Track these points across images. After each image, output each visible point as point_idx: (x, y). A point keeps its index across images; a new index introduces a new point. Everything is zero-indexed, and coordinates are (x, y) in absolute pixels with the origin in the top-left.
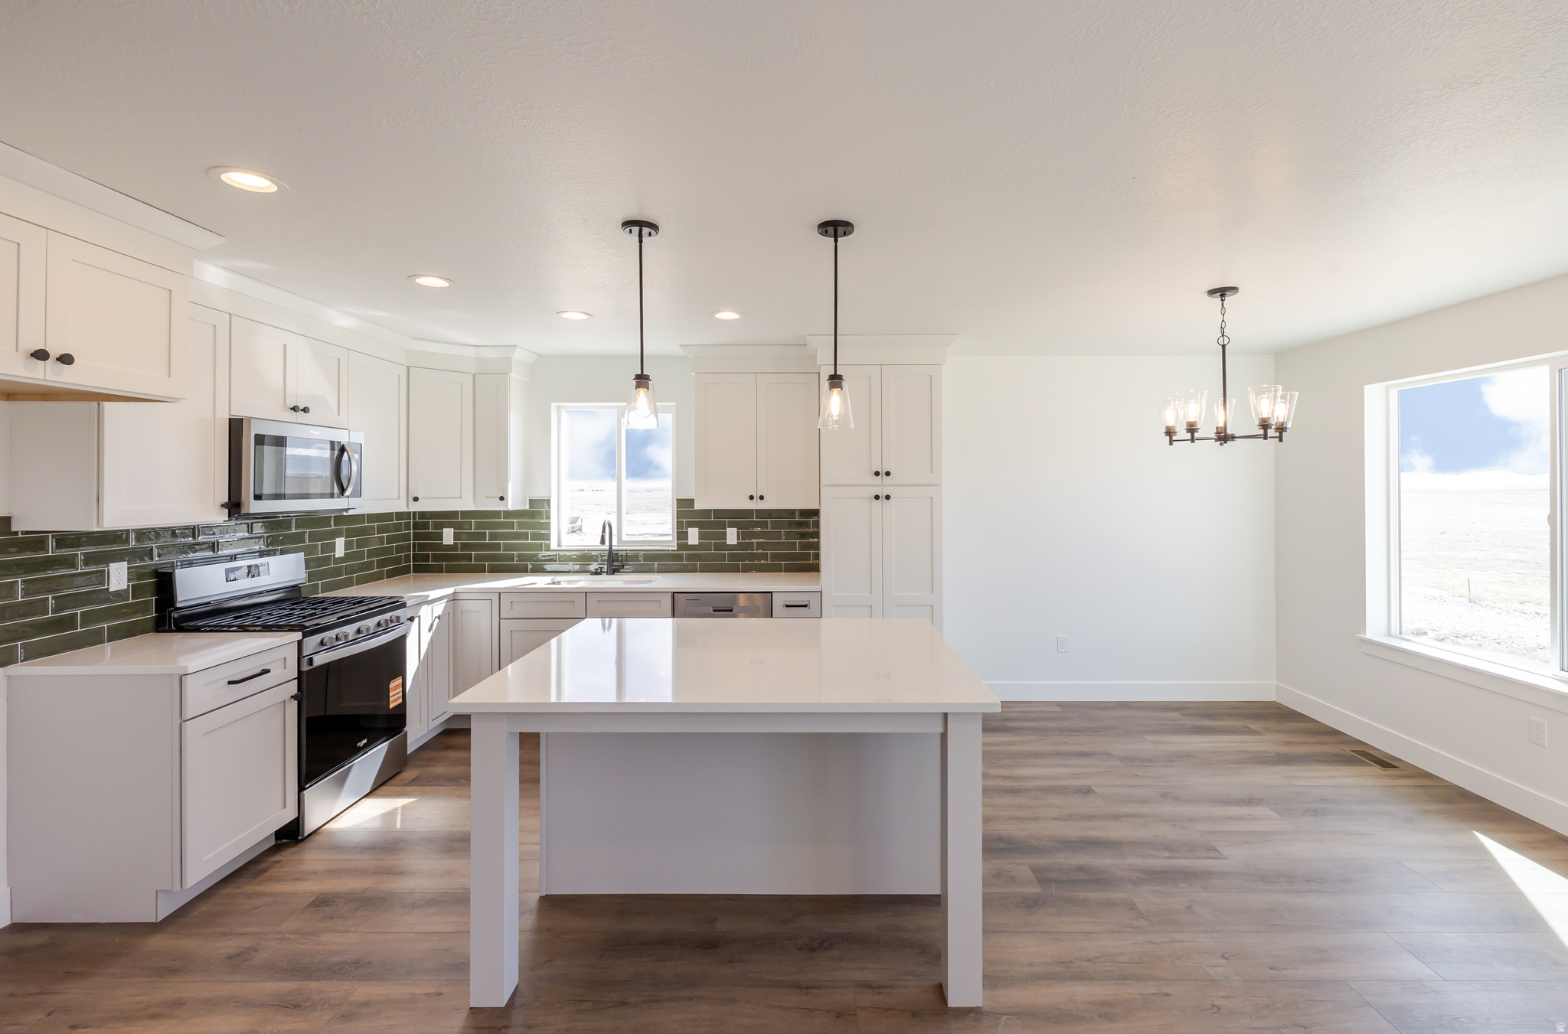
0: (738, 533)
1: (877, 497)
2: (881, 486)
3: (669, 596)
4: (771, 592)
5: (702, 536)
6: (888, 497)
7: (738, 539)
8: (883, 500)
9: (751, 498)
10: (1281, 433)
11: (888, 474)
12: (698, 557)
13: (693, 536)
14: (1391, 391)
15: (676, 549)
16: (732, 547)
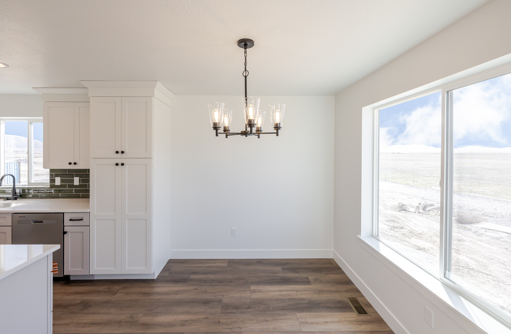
0: (80, 180)
1: (117, 164)
2: (119, 159)
3: (11, 215)
4: (63, 213)
5: (62, 181)
6: (123, 164)
7: (80, 182)
8: (120, 166)
9: (70, 164)
10: (277, 130)
11: (123, 152)
12: (60, 191)
13: (58, 181)
14: (375, 110)
15: (49, 187)
16: (76, 186)
